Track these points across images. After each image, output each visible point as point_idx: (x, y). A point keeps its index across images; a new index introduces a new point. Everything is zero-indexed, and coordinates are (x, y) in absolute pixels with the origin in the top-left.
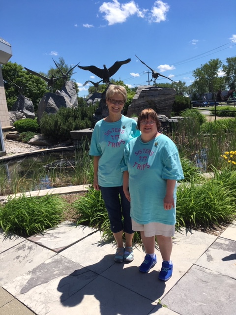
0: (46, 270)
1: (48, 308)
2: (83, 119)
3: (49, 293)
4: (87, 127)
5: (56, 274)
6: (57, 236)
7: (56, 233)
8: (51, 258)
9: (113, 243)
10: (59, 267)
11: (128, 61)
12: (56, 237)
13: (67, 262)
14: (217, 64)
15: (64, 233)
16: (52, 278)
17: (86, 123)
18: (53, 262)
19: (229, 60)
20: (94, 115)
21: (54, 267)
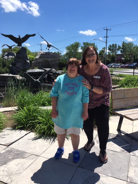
0: (3, 157)
1: (11, 179)
2: (4, 67)
3: (9, 170)
4: (7, 73)
5: (11, 158)
6: (4, 136)
7: (2, 135)
8: (4, 150)
9: (42, 138)
10: (12, 154)
11: (34, 35)
12: (3, 138)
13: (16, 151)
14: (78, 45)
15: (8, 134)
16: (9, 161)
17: (6, 70)
18: (6, 152)
19: (84, 44)
20: (11, 65)
21: (8, 155)
